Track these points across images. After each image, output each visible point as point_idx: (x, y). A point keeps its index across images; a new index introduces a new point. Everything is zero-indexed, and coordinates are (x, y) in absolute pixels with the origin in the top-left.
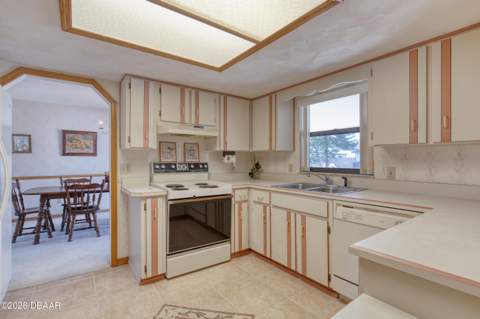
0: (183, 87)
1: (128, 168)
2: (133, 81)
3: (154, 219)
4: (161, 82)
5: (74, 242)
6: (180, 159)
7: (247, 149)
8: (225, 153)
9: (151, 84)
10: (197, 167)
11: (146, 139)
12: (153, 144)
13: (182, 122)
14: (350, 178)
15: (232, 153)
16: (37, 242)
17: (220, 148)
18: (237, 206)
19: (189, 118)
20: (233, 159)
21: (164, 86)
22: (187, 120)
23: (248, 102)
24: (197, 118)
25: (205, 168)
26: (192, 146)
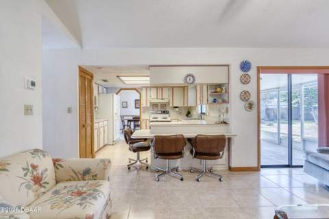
0: (157, 87)
1: (144, 112)
2: (143, 88)
4: (151, 87)
6: (159, 109)
7: (182, 105)
8: (175, 107)
9: (148, 88)
10: (164, 112)
11: (147, 104)
12: (148, 105)
13: (157, 98)
15: (177, 107)
17: (171, 105)
19: (160, 96)
20: (177, 109)
24: (162, 96)
25: (167, 113)
26: (164, 105)
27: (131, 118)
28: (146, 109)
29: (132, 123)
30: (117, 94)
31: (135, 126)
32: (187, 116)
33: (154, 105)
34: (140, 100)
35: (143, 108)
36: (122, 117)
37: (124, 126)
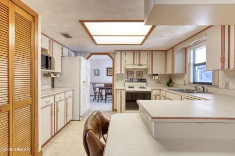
0: (134, 51)
1: (117, 80)
2: (117, 52)
3: (121, 97)
4: (126, 51)
5: (107, 104)
6: (135, 77)
7: (164, 73)
8: (154, 75)
9: (123, 52)
10: (141, 81)
11: (121, 70)
12: (123, 72)
13: (134, 64)
14: (206, 87)
15: (157, 75)
16: (98, 102)
17: (150, 72)
18: (154, 97)
19: (137, 62)
20: (157, 77)
21: (127, 52)
22: (135, 63)
23: (164, 52)
24: (140, 62)
25: (145, 81)
26: (140, 73)
27: (103, 85)
28: (120, 76)
29: (104, 91)
30: (87, 59)
31: (107, 94)
32: (168, 85)
33: (129, 72)
34: (113, 68)
35: (116, 74)
36: (93, 84)
37: (95, 93)
